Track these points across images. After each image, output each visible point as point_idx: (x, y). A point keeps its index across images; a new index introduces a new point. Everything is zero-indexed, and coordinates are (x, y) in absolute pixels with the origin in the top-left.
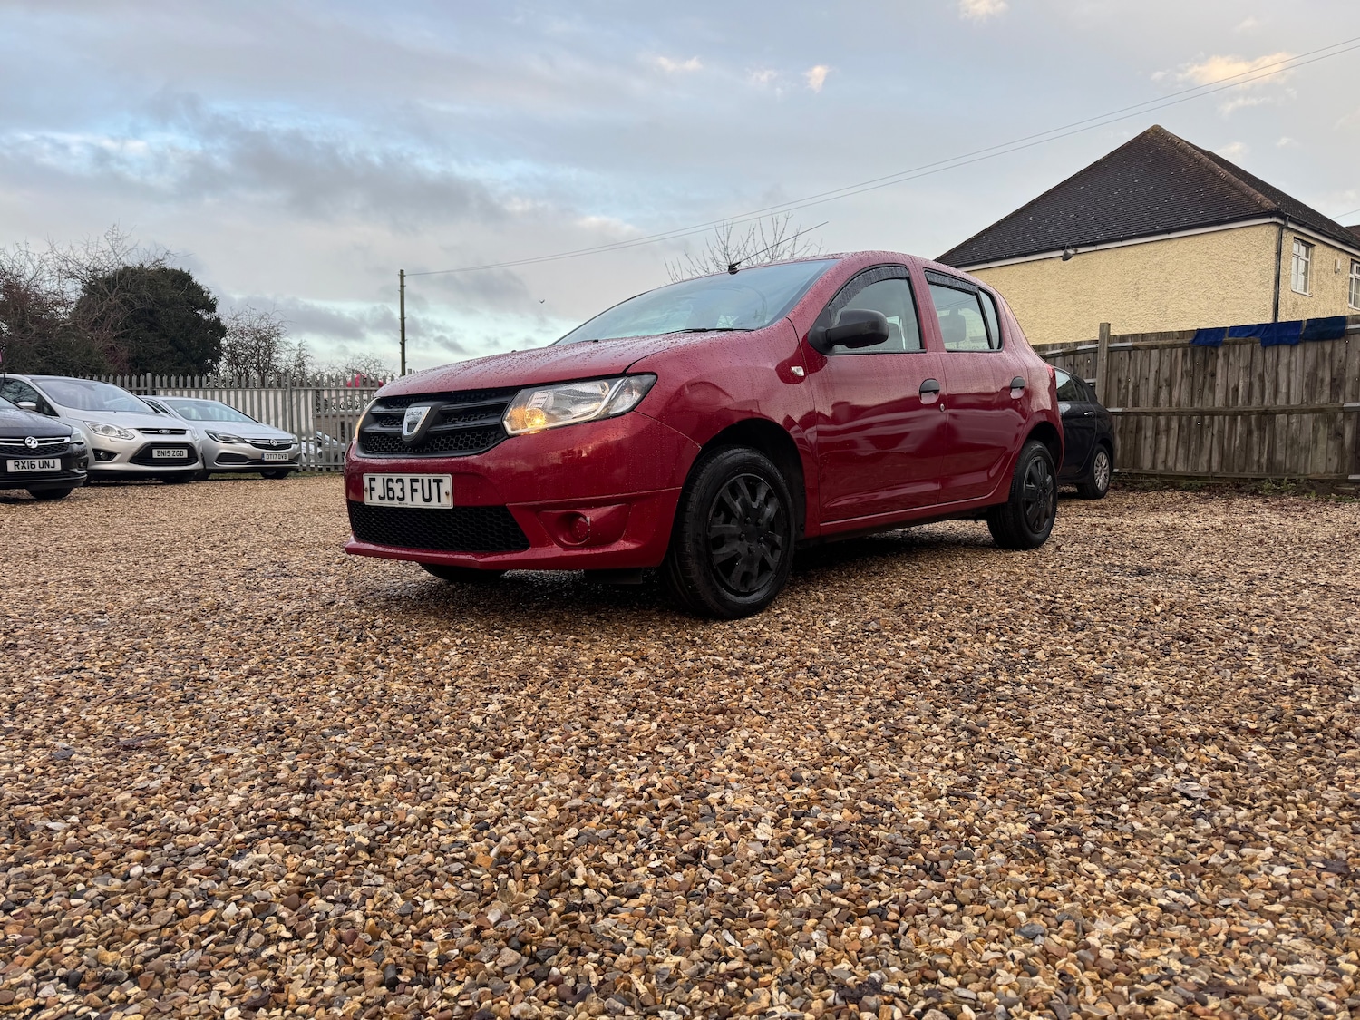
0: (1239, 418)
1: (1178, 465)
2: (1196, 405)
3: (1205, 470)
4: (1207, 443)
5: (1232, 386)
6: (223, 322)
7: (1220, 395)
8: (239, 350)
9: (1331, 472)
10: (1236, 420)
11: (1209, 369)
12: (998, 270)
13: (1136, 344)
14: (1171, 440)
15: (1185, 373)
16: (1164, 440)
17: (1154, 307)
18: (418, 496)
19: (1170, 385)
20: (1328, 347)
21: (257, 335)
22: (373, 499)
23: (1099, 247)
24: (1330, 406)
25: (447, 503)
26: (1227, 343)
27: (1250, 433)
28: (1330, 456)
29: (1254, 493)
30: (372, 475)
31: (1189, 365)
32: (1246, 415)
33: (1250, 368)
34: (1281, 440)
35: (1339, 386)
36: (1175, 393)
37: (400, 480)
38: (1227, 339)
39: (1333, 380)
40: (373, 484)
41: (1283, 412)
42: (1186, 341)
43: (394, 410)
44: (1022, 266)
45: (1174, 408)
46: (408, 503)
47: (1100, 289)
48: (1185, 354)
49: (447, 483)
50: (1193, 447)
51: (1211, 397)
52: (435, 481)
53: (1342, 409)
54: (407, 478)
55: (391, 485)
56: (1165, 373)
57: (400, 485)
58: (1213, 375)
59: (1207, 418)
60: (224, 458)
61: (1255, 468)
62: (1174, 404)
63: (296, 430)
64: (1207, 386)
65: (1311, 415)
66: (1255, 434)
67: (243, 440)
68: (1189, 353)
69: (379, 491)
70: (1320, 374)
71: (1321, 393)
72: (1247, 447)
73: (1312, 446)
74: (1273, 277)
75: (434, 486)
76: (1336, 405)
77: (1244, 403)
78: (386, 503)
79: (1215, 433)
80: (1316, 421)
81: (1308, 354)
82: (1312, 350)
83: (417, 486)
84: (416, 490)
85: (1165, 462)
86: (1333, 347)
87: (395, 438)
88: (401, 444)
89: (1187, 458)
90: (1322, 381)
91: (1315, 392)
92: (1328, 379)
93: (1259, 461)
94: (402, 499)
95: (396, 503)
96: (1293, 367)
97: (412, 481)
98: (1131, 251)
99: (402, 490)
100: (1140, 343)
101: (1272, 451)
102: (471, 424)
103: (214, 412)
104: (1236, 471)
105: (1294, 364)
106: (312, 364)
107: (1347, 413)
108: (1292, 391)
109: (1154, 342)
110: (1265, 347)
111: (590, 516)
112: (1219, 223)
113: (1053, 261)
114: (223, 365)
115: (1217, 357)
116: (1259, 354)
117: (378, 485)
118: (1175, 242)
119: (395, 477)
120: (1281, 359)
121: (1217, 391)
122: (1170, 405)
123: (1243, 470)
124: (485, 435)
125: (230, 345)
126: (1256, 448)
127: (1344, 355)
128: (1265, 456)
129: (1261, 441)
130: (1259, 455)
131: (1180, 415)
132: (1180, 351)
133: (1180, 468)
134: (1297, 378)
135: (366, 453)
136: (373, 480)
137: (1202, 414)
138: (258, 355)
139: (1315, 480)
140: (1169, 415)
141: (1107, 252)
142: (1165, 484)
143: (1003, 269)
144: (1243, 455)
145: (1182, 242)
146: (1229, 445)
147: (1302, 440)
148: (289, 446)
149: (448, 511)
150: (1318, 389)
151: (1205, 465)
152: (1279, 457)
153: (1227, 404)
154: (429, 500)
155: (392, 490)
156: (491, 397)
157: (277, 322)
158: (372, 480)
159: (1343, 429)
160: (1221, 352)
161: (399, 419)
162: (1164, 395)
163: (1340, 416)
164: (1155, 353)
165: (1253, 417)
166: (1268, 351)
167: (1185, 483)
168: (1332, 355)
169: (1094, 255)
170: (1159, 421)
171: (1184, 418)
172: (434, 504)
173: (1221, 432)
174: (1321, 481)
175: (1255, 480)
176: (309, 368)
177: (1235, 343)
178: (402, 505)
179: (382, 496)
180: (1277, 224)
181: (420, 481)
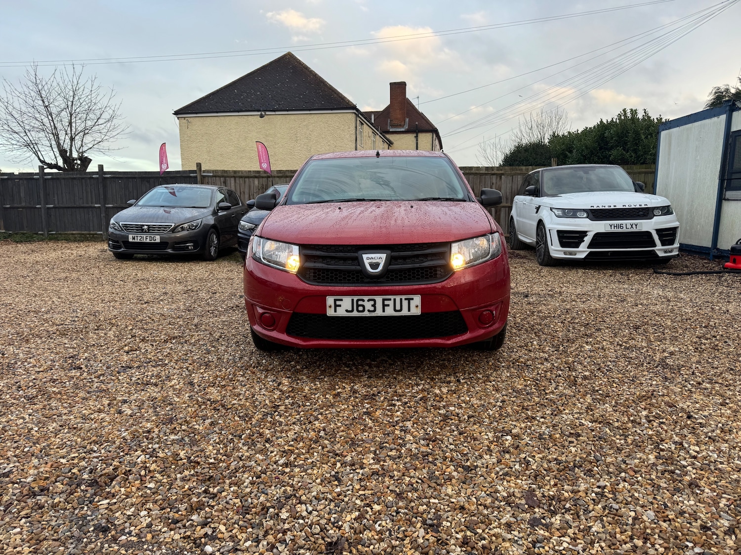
12: (223, 118)
17: (305, 147)
18: (389, 309)
22: (338, 312)
23: (277, 113)
25: (417, 311)
37: (370, 300)
40: (339, 303)
44: (237, 117)
46: (378, 313)
47: (279, 135)
49: (417, 300)
52: (406, 299)
54: (379, 298)
55: (361, 303)
57: (371, 302)
69: (346, 307)
74: (354, 138)
75: (405, 302)
78: (355, 314)
83: (389, 302)
84: (388, 305)
87: (349, 272)
88: (358, 276)
94: (373, 311)
97: (385, 300)
98: (292, 117)
99: (373, 305)
102: (426, 264)
111: (494, 310)
112: (332, 109)
113: (253, 117)
117: (346, 303)
119: (366, 298)
136: (340, 300)
141: (280, 116)
143: (226, 117)
145: (315, 116)
149: (416, 316)
154: (400, 311)
155: (362, 306)
158: (337, 300)
161: (357, 261)
169: (274, 116)
178: (373, 314)
179: (350, 309)
180: (355, 113)
181: (392, 300)
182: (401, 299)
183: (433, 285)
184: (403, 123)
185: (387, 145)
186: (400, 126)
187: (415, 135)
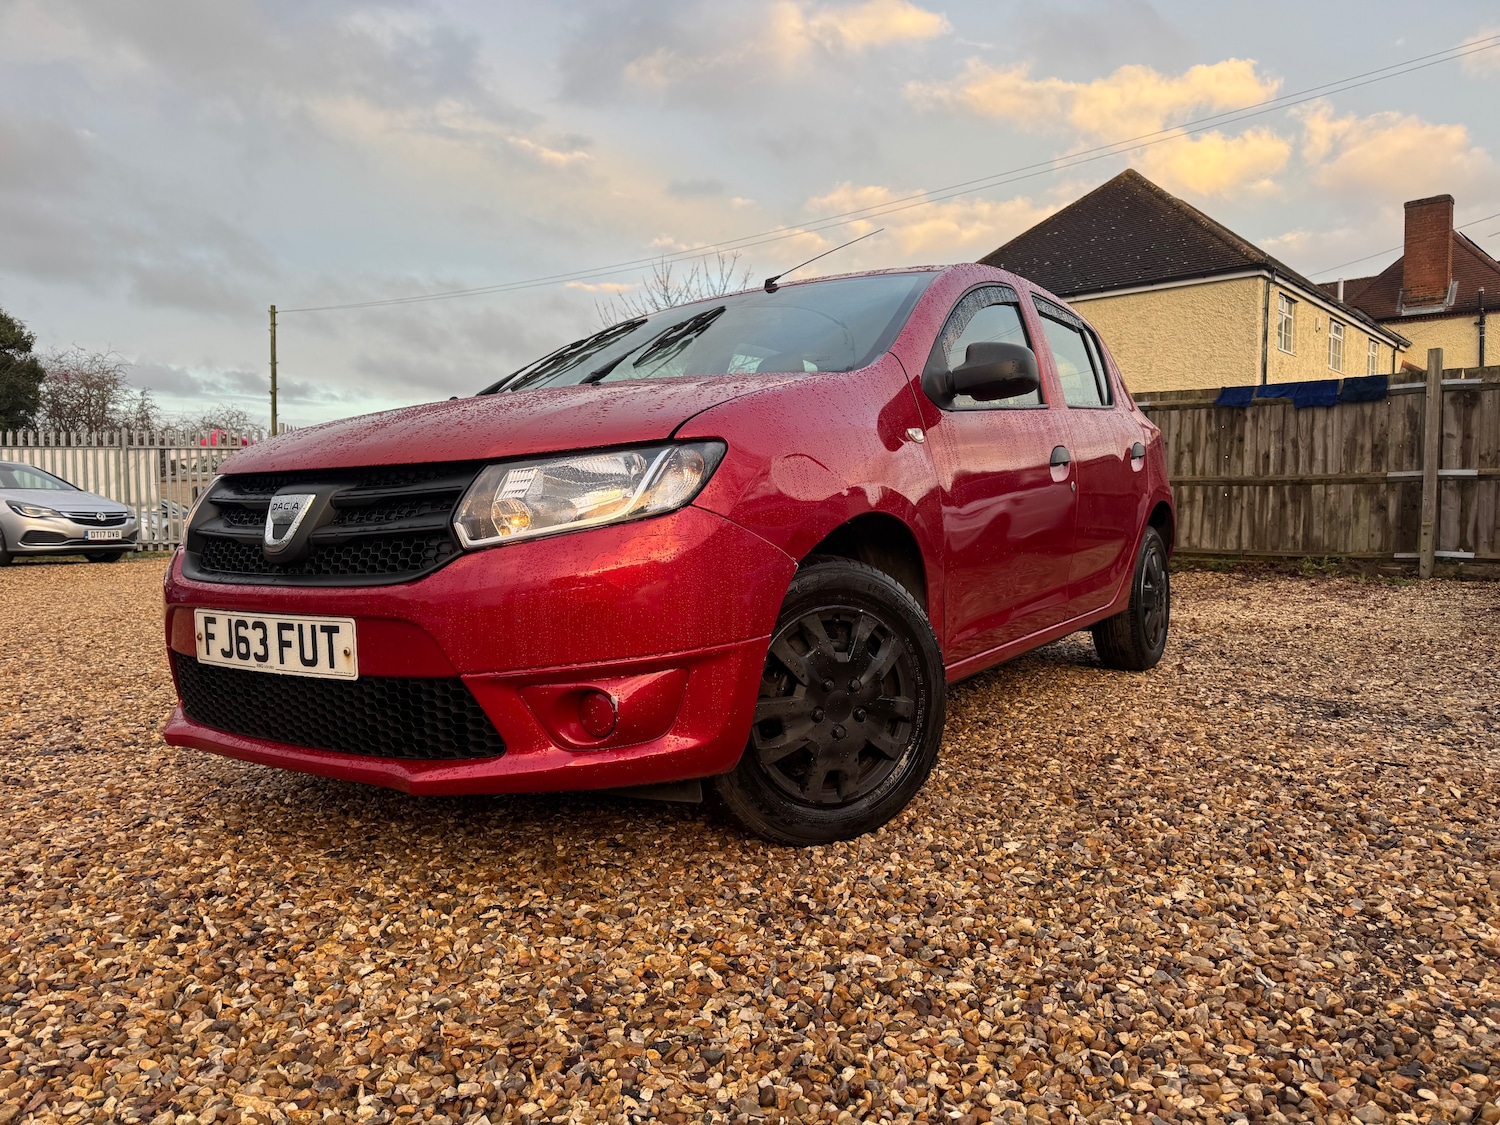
0: (1271, 488)
1: (1204, 542)
2: (1222, 474)
3: (1235, 547)
4: (1236, 517)
5: (1262, 452)
6: (42, 364)
7: (1249, 462)
8: (63, 399)
9: (1374, 550)
10: (1267, 490)
11: (1237, 432)
13: (1152, 403)
14: (1195, 514)
15: (1211, 437)
16: (1187, 513)
17: (1137, 365)
18: (292, 654)
19: (1193, 449)
20: (1368, 409)
21: (86, 380)
22: (212, 654)
23: (1079, 298)
24: (1371, 475)
25: (347, 669)
26: (1255, 404)
27: (1283, 505)
28: (1372, 532)
29: (1294, 574)
30: (210, 613)
31: (1214, 429)
32: (1279, 485)
33: (1282, 433)
34: (1319, 513)
35: (1381, 453)
36: (1199, 461)
37: (258, 625)
38: (1255, 399)
39: (1374, 446)
40: (212, 628)
41: (1320, 482)
42: (1210, 401)
43: (251, 498)
45: (1198, 476)
46: (273, 666)
48: (1209, 416)
49: (347, 633)
50: (1220, 521)
51: (1239, 465)
52: (324, 629)
53: (1386, 480)
54: (272, 621)
55: (242, 632)
56: (1187, 437)
57: (259, 632)
58: (1241, 440)
59: (1235, 488)
60: (33, 536)
61: (1290, 545)
62: (1198, 473)
63: (133, 499)
64: (1235, 452)
65: (1350, 486)
66: (1290, 507)
67: (58, 514)
68: (1213, 414)
69: (222, 640)
70: (1360, 439)
71: (1362, 461)
72: (1280, 521)
73: (1353, 521)
74: (1260, 334)
75: (322, 638)
76: (1378, 474)
77: (1276, 472)
78: (235, 663)
79: (1245, 505)
80: (1356, 492)
81: (1346, 417)
82: (1350, 413)
83: (290, 636)
84: (288, 644)
85: (1189, 538)
86: (1374, 410)
87: (251, 547)
88: (261, 558)
89: (1213, 534)
90: (1362, 447)
91: (1354, 459)
92: (1368, 446)
93: (1294, 538)
94: (263, 658)
95: (252, 665)
96: (1330, 432)
97: (282, 627)
98: (1111, 302)
99: (264, 642)
100: (1158, 402)
101: (1308, 526)
102: (393, 526)
103: (22, 478)
104: (1269, 548)
105: (1332, 427)
106: (159, 417)
107: (1391, 483)
108: (1330, 458)
109: (1173, 401)
110: (1298, 409)
111: (619, 693)
112: (1205, 275)
114: (40, 418)
115: (1246, 419)
116: (1291, 416)
117: (221, 629)
118: (1158, 295)
119: (251, 618)
120: (1316, 422)
121: (1246, 458)
122: (1194, 473)
123: (1275, 548)
124: (419, 547)
125: (50, 393)
126: (1291, 523)
127: (1386, 418)
128: (1301, 532)
129: (1297, 514)
130: (1294, 530)
131: (1205, 484)
132: (1204, 412)
133: (1206, 545)
134: (1335, 445)
135: (202, 571)
136: (212, 620)
137: (1229, 483)
138: (89, 405)
139: (1358, 559)
140: (1193, 485)
142: (1191, 563)
144: (1277, 530)
145: (1164, 294)
146: (1261, 518)
147: (1341, 513)
148: (121, 521)
149: (350, 683)
150: (1358, 457)
151: (1234, 542)
152: (1317, 532)
153: (1257, 473)
154: (313, 663)
155: (245, 640)
156: (427, 479)
157: (113, 365)
158: (210, 620)
159: (1387, 502)
160: (1249, 414)
161: (260, 514)
162: (1186, 462)
163: (1383, 487)
164: (1175, 414)
165: (1287, 488)
166: (1302, 414)
167: (1212, 562)
168: (1372, 419)
170: (1181, 491)
171: (1210, 488)
172: (322, 670)
173: (1251, 504)
174: (1365, 560)
175: (1291, 559)
176: (155, 421)
177: (1265, 404)
178: (264, 668)
179: (227, 649)
180: (1264, 277)
181: (296, 628)
182: (313, 628)
183: (383, 591)
184: (1440, 294)
185: (1391, 350)
186: (1433, 301)
187: (1476, 319)
